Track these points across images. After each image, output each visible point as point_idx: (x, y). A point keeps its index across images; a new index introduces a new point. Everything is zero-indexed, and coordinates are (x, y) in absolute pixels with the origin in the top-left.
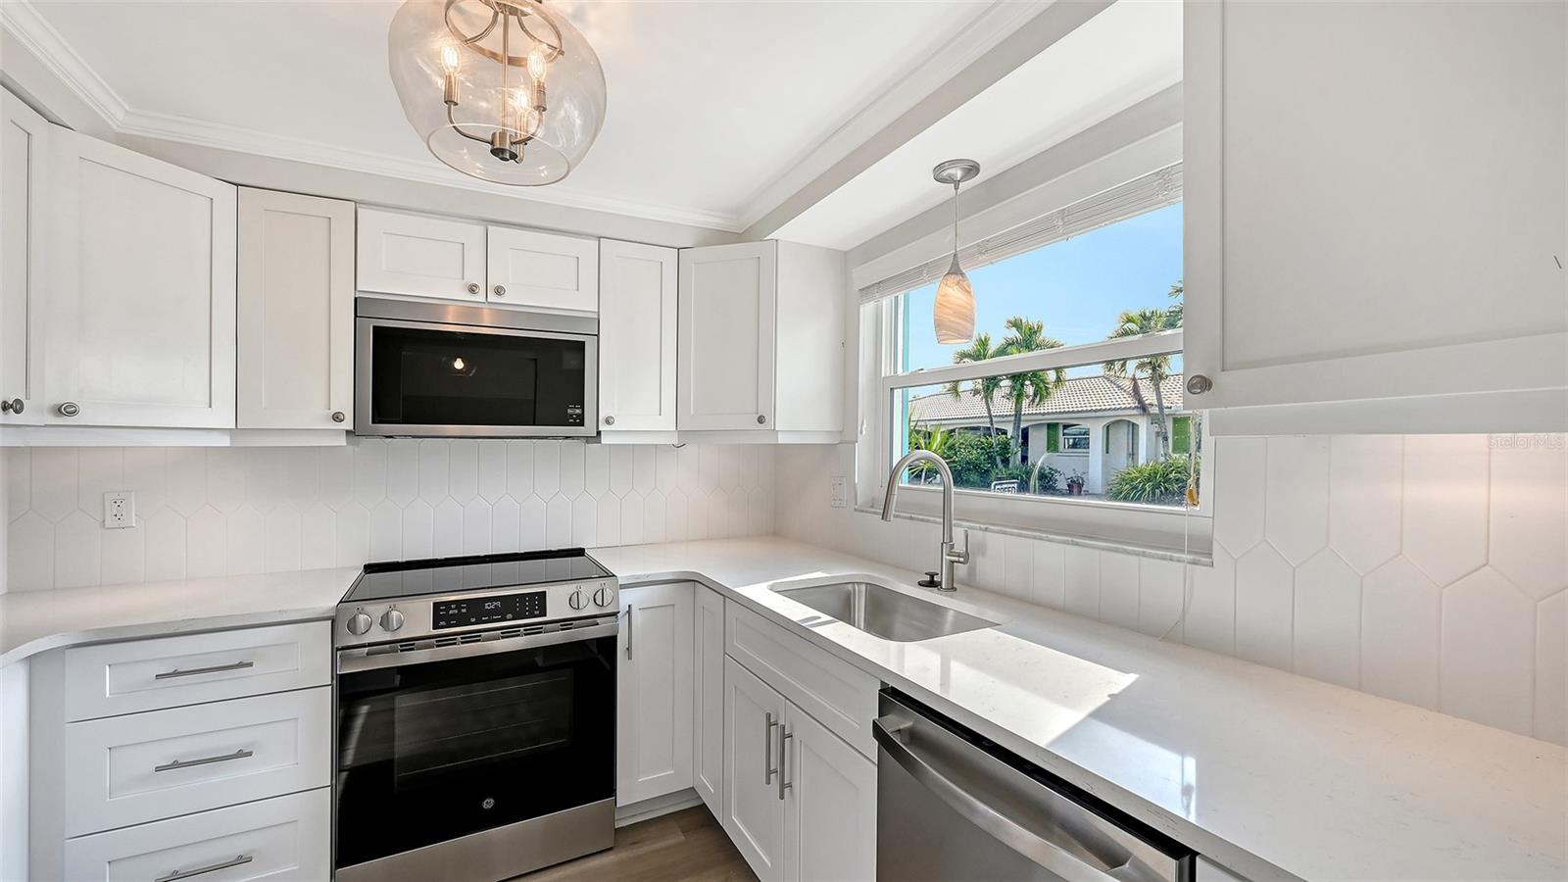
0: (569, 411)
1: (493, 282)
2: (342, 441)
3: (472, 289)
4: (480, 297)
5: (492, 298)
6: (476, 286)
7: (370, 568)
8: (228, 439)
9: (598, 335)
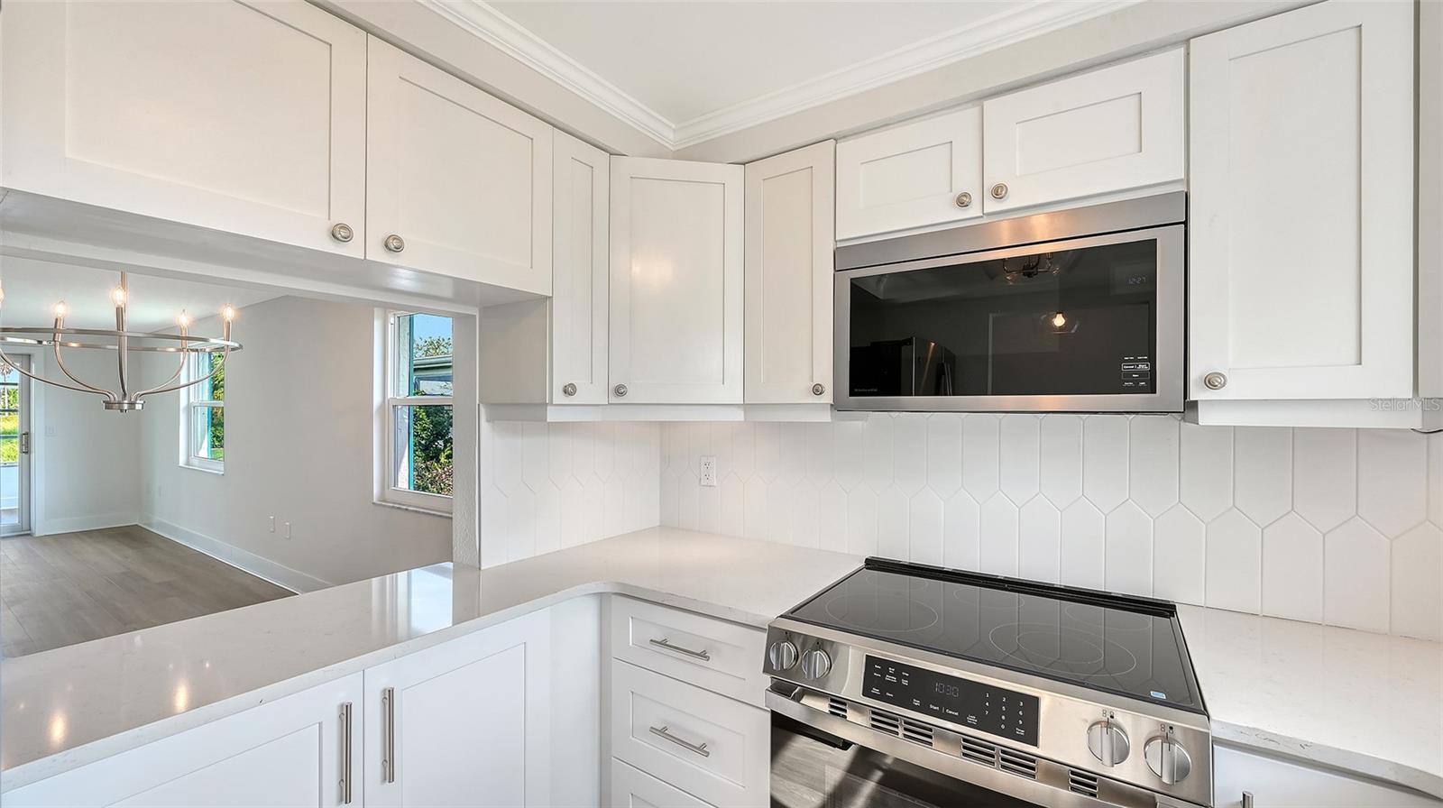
0: (1125, 367)
1: (990, 183)
2: (826, 417)
3: (962, 202)
4: (973, 211)
5: (992, 206)
6: (965, 195)
7: (872, 564)
8: (742, 413)
9: (1186, 223)
